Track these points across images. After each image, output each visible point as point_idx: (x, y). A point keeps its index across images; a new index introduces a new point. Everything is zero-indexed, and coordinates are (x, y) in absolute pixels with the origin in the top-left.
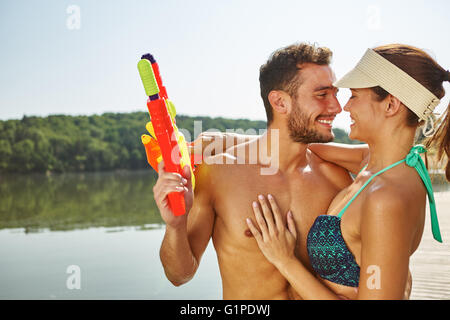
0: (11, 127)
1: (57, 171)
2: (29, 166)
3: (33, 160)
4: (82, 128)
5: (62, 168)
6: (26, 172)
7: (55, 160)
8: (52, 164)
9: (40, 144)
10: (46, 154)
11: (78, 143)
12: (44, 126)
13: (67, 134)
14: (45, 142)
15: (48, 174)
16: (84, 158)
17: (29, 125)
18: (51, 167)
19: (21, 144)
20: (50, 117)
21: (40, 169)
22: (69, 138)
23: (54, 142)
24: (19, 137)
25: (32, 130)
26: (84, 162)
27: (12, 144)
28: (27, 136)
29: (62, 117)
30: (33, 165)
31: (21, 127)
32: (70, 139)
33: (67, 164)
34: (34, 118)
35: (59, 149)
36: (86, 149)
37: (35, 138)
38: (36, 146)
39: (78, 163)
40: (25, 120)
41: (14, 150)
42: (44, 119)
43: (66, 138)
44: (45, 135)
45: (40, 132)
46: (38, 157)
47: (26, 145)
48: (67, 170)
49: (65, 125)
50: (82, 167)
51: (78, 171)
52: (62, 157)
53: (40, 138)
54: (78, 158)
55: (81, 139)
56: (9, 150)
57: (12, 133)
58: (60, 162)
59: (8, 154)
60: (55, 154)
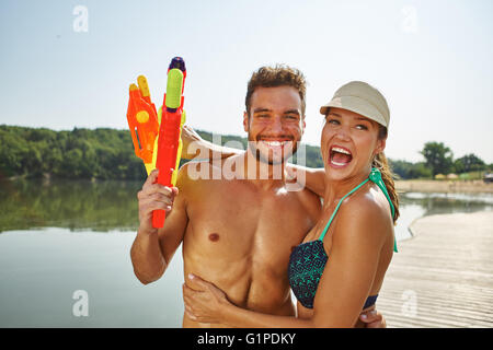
0: (63, 137)
1: (101, 179)
2: (77, 173)
3: (80, 168)
4: (126, 141)
5: (106, 177)
6: (74, 178)
7: (100, 168)
8: (98, 171)
9: (88, 153)
10: (92, 162)
11: (120, 155)
12: (92, 137)
13: (111, 145)
14: (92, 151)
15: (93, 180)
16: (126, 168)
17: (79, 136)
18: (96, 174)
19: (71, 152)
20: (97, 130)
21: (86, 175)
22: (113, 149)
23: (100, 152)
24: (70, 146)
25: (80, 141)
26: (125, 171)
27: (63, 152)
28: (77, 146)
29: (108, 130)
30: (80, 172)
31: (71, 137)
32: (113, 151)
33: (110, 172)
34: (83, 130)
35: (104, 159)
36: (128, 160)
37: (84, 148)
38: (84, 155)
39: (120, 172)
40: (76, 131)
41: (65, 158)
42: (92, 132)
43: (110, 149)
44: (92, 145)
45: (88, 143)
46: (85, 165)
47: (75, 154)
48: (110, 178)
49: (111, 137)
50: (124, 175)
51: (119, 179)
52: (106, 166)
53: (88, 149)
54: (121, 167)
55: (124, 150)
56: (60, 157)
57: (63, 142)
58: (104, 171)
59: (59, 161)
60: (100, 163)
